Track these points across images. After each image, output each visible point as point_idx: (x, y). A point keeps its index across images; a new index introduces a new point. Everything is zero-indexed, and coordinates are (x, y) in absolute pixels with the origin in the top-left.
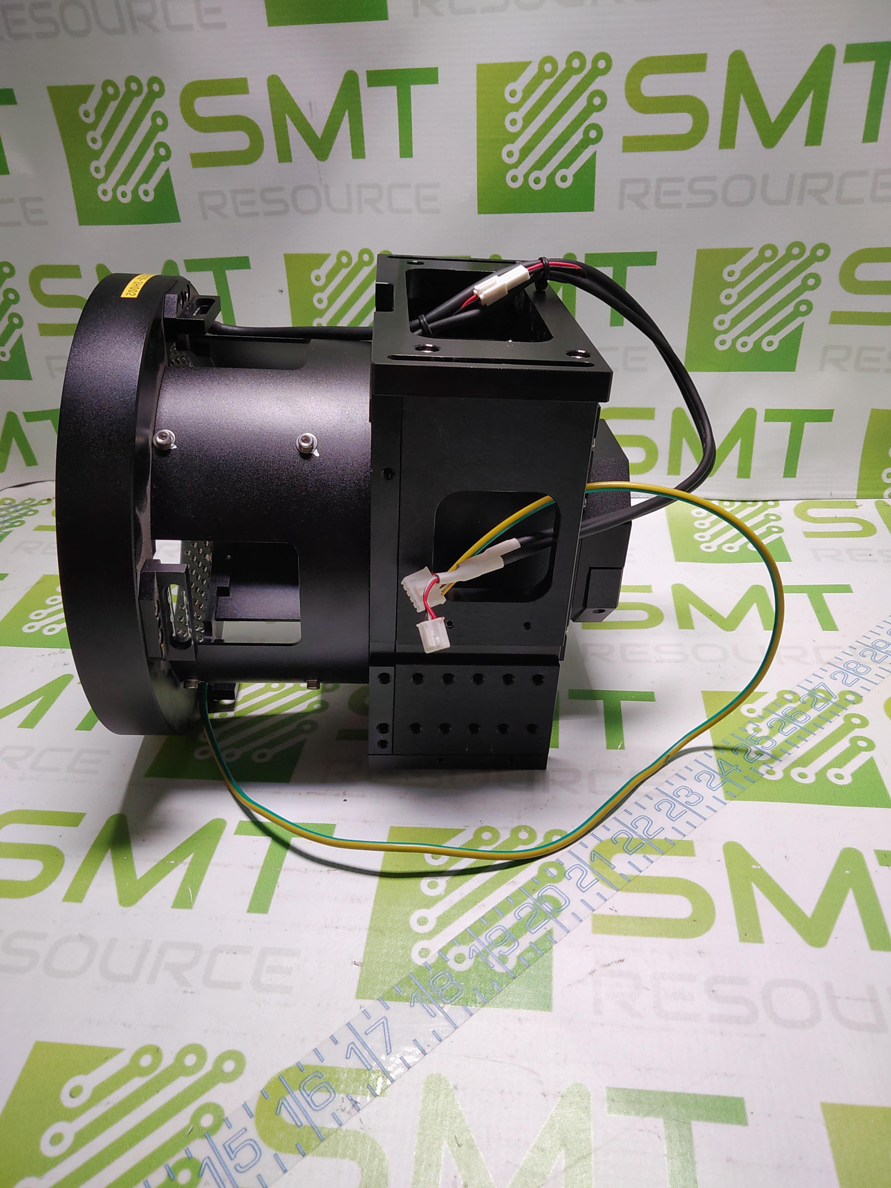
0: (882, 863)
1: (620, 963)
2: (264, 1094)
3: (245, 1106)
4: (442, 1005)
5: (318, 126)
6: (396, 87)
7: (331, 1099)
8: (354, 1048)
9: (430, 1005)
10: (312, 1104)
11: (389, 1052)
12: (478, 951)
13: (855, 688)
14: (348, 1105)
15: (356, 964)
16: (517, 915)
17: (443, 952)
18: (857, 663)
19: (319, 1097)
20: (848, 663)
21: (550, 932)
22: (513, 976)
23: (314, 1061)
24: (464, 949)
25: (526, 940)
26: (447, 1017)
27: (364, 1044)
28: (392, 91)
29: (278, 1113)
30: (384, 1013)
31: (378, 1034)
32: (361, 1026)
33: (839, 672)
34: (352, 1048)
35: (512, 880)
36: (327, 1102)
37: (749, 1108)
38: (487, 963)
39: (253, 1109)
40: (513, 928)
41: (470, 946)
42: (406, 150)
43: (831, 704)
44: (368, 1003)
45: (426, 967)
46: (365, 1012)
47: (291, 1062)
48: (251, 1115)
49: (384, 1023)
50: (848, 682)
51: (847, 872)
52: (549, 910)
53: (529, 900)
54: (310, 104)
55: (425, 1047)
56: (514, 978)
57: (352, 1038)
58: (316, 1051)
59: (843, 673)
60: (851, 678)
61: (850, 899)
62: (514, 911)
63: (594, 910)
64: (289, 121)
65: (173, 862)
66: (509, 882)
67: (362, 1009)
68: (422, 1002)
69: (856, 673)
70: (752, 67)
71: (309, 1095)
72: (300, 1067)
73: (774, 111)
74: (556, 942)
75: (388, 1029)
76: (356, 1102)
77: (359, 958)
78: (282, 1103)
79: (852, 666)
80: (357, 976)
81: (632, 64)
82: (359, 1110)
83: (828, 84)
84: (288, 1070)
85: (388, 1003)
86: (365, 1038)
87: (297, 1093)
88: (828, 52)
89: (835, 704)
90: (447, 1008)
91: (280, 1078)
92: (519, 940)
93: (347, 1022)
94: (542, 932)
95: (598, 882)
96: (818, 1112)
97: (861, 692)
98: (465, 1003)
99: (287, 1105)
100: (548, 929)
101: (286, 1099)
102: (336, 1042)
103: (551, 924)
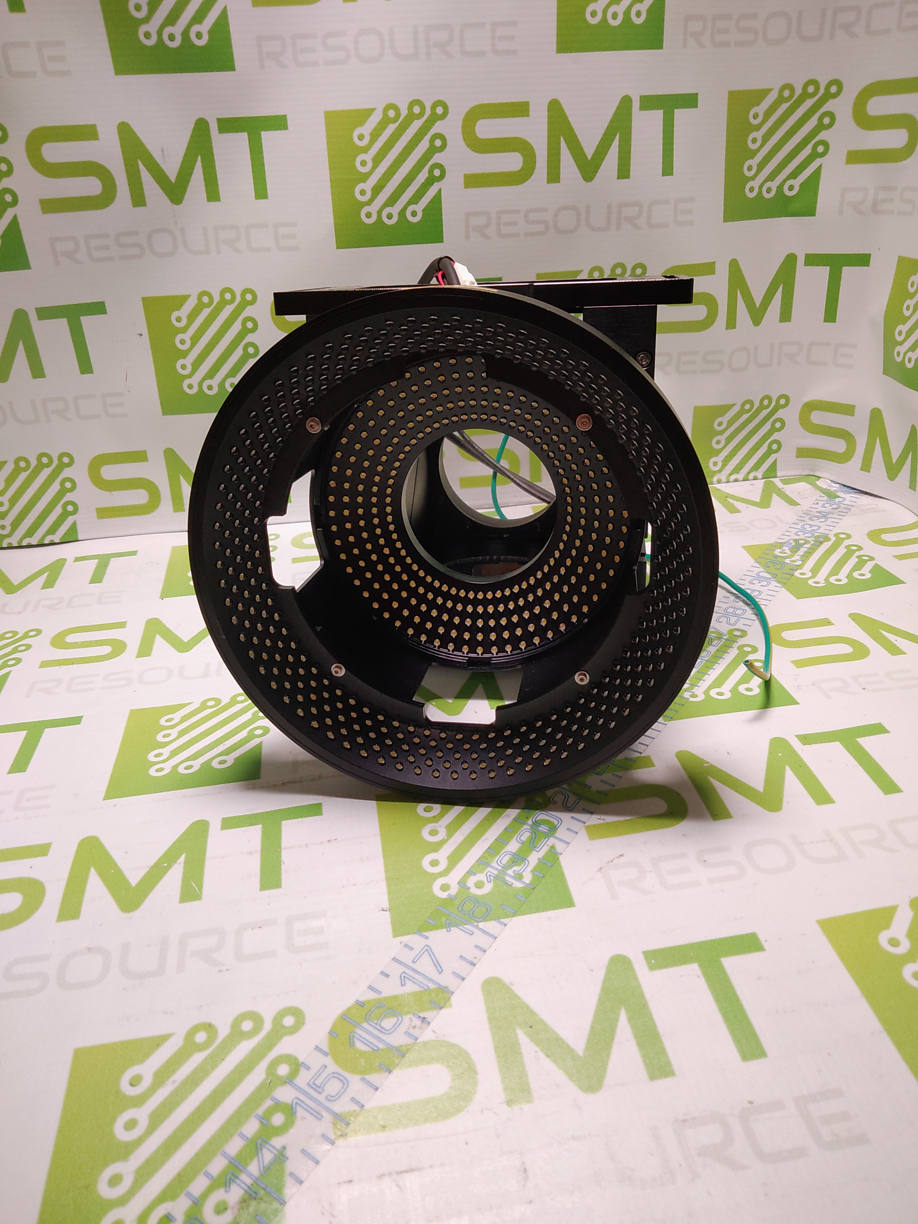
0: (804, 744)
1: (621, 858)
2: (332, 1033)
3: (317, 1048)
4: (476, 924)
5: (172, 171)
6: (246, 133)
7: (399, 1022)
8: (406, 976)
9: (466, 926)
10: (384, 1031)
11: (440, 971)
12: (494, 875)
13: (739, 626)
14: (417, 1022)
15: (384, 911)
16: (519, 840)
17: (462, 883)
18: (734, 608)
19: (388, 1023)
20: (727, 609)
21: (553, 847)
22: (532, 887)
23: (372, 996)
24: (481, 877)
25: (534, 858)
26: (484, 932)
27: (414, 971)
28: (243, 137)
29: (352, 1045)
30: (424, 942)
31: (426, 958)
32: (407, 957)
33: (722, 616)
34: (404, 977)
35: (504, 814)
36: (396, 1026)
37: (762, 938)
38: (506, 883)
39: (325, 1048)
40: (520, 850)
41: (486, 872)
42: (261, 192)
43: (723, 640)
44: (406, 939)
45: (451, 898)
46: (406, 946)
47: (349, 1002)
48: (326, 1054)
49: (428, 950)
50: (731, 622)
51: (780, 754)
52: (546, 831)
53: (526, 827)
54: (162, 151)
55: (473, 960)
56: (534, 889)
57: (402, 969)
58: (371, 988)
59: (725, 617)
60: (733, 620)
61: (789, 774)
62: (516, 837)
63: (584, 823)
64: (141, 167)
65: (166, 865)
66: (503, 816)
67: (403, 944)
68: (456, 925)
69: (735, 615)
70: (568, 113)
71: (377, 1024)
72: (360, 1004)
73: (589, 151)
74: (561, 854)
75: (433, 954)
76: (424, 1018)
77: (386, 905)
78: (354, 1036)
79: (731, 610)
80: (389, 920)
81: (467, 110)
82: (429, 1023)
83: (630, 128)
84: (349, 1009)
85: (426, 934)
86: (414, 966)
87: (365, 1025)
88: (626, 102)
89: (726, 640)
90: (481, 925)
91: (345, 1017)
92: (528, 859)
93: (392, 958)
94: (546, 849)
95: (581, 801)
96: (817, 928)
97: (745, 628)
98: (497, 919)
99: (358, 1037)
100: (550, 845)
101: (356, 1033)
102: (387, 976)
103: (551, 841)
